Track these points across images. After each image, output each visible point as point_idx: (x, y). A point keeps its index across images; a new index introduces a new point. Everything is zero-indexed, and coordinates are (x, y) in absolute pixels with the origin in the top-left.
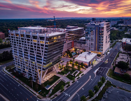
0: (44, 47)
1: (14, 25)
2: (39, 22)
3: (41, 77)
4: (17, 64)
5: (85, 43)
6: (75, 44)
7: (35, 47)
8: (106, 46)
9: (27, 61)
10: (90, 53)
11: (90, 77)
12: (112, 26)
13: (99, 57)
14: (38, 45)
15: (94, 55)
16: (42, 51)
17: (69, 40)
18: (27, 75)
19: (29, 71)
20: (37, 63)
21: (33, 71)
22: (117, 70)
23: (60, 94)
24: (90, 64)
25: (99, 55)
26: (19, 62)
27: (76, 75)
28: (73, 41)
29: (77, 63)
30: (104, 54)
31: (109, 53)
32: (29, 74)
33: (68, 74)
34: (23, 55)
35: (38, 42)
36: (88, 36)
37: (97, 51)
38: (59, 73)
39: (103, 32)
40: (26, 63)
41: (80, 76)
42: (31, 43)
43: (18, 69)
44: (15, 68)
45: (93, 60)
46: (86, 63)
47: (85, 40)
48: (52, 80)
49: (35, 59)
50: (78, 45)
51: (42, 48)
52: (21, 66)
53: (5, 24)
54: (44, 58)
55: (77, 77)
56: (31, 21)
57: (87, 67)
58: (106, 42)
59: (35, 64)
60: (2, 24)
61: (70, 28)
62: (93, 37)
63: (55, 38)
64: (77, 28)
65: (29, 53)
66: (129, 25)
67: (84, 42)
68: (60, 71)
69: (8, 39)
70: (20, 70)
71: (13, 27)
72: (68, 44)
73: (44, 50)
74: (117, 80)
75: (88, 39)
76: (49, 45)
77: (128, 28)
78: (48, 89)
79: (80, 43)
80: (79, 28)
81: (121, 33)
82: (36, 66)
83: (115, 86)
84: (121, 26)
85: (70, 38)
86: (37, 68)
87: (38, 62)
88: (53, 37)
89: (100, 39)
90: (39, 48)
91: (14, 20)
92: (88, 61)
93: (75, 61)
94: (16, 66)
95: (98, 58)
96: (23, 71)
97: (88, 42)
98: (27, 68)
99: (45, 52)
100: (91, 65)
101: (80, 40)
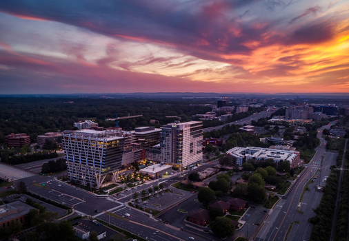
0: (102, 151)
3: (99, 183)
5: (159, 153)
6: (147, 154)
7: (93, 151)
8: (191, 157)
9: (85, 167)
10: (162, 165)
11: (151, 186)
13: (175, 171)
15: (166, 167)
18: (84, 183)
19: (86, 178)
21: (91, 176)
24: (158, 175)
26: (74, 170)
28: (144, 149)
29: (141, 174)
30: (186, 169)
31: (196, 167)
32: (86, 181)
33: (128, 183)
35: (97, 146)
36: (164, 143)
37: (175, 163)
38: (118, 182)
39: (182, 137)
40: (83, 169)
41: (141, 185)
42: (90, 148)
43: (73, 177)
45: (163, 172)
47: (159, 148)
49: (94, 164)
50: (151, 155)
54: (103, 161)
55: (138, 186)
58: (191, 151)
61: (140, 130)
62: (170, 143)
63: (113, 143)
64: (153, 129)
65: (87, 158)
72: (135, 153)
73: (102, 154)
75: (163, 146)
76: (107, 149)
78: (106, 191)
79: (154, 152)
80: (156, 130)
82: (94, 171)
85: (139, 146)
87: (96, 166)
89: (177, 147)
90: (98, 152)
92: (154, 172)
95: (172, 172)
96: (80, 179)
97: (163, 150)
98: (84, 175)
99: (104, 156)
101: (155, 148)
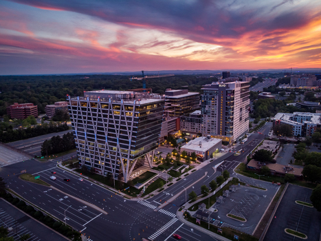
0: (132, 122)
1: (48, 88)
2: (104, 82)
3: (127, 171)
4: (82, 154)
6: (182, 124)
7: (117, 122)
8: (240, 127)
9: (103, 147)
10: (209, 138)
11: (206, 173)
12: (265, 90)
13: (225, 147)
14: (123, 118)
15: (215, 141)
16: (130, 128)
17: (172, 117)
18: (103, 172)
19: (106, 164)
20: (120, 149)
21: (113, 162)
22: (252, 164)
23: (158, 193)
24: (208, 155)
25: (225, 143)
26: (87, 151)
27: (183, 171)
28: (179, 118)
29: (184, 153)
30: (236, 142)
31: (246, 140)
32: (106, 168)
33: (169, 170)
34: (96, 138)
35: (123, 113)
36: (207, 109)
37: (223, 135)
38: (154, 168)
39: (233, 100)
40: (101, 151)
41: (189, 172)
42: (111, 117)
43: (86, 163)
44: (80, 161)
45: (213, 149)
46: (200, 152)
48: (143, 177)
49: (118, 143)
50: (188, 124)
51: (130, 124)
52: (92, 156)
53: (29, 87)
54: (133, 139)
55: (186, 174)
56: (83, 80)
57: (201, 160)
58: (241, 119)
59: (116, 151)
60: (21, 86)
61: (172, 93)
62: (215, 109)
63: (148, 108)
64: (186, 93)
65: (106, 133)
66: (301, 88)
67: (199, 119)
68: (156, 166)
69: (46, 118)
70: (90, 164)
71: (48, 92)
72: (169, 122)
73: (132, 126)
74: (250, 176)
75: (206, 113)
76: (139, 118)
77: (296, 93)
78: (139, 188)
79: (191, 121)
80: (190, 94)
81: (279, 104)
82: (118, 154)
83: (244, 184)
84: (283, 90)
85: (173, 113)
86: (120, 157)
87: (121, 146)
88: (146, 105)
89: (227, 114)
90: (124, 123)
91: (43, 77)
92: (204, 150)
93: (182, 151)
94: (82, 158)
95: (223, 148)
96: (96, 166)
98: (102, 159)
99: (134, 129)
100: (209, 157)
101: (192, 116)
